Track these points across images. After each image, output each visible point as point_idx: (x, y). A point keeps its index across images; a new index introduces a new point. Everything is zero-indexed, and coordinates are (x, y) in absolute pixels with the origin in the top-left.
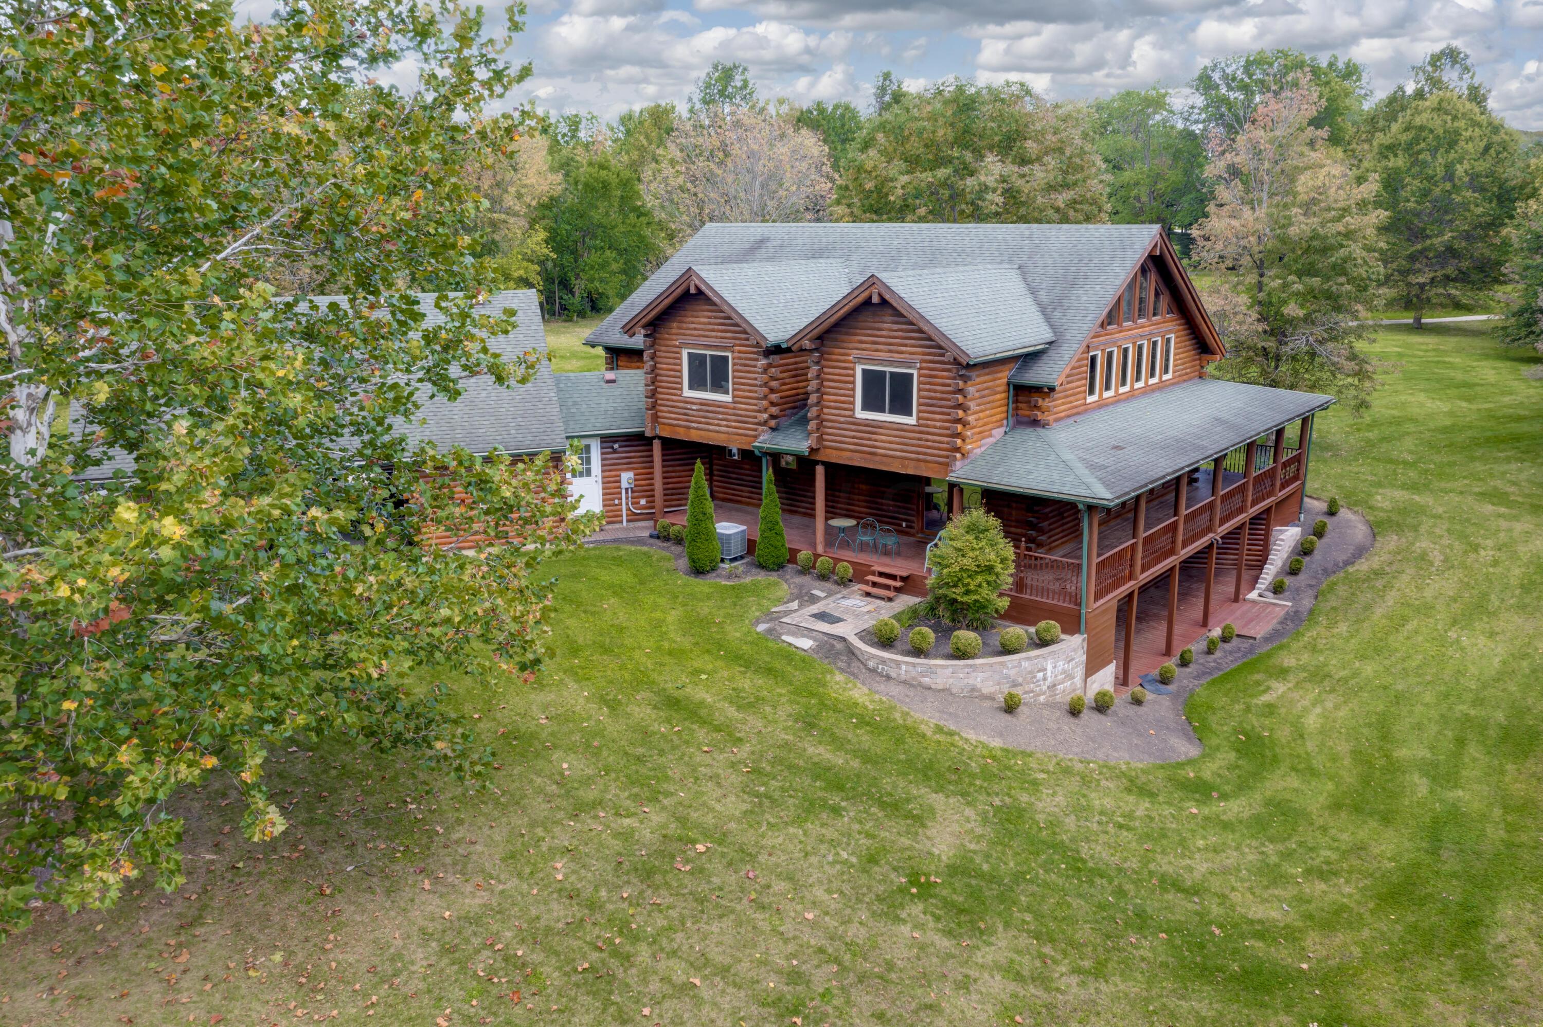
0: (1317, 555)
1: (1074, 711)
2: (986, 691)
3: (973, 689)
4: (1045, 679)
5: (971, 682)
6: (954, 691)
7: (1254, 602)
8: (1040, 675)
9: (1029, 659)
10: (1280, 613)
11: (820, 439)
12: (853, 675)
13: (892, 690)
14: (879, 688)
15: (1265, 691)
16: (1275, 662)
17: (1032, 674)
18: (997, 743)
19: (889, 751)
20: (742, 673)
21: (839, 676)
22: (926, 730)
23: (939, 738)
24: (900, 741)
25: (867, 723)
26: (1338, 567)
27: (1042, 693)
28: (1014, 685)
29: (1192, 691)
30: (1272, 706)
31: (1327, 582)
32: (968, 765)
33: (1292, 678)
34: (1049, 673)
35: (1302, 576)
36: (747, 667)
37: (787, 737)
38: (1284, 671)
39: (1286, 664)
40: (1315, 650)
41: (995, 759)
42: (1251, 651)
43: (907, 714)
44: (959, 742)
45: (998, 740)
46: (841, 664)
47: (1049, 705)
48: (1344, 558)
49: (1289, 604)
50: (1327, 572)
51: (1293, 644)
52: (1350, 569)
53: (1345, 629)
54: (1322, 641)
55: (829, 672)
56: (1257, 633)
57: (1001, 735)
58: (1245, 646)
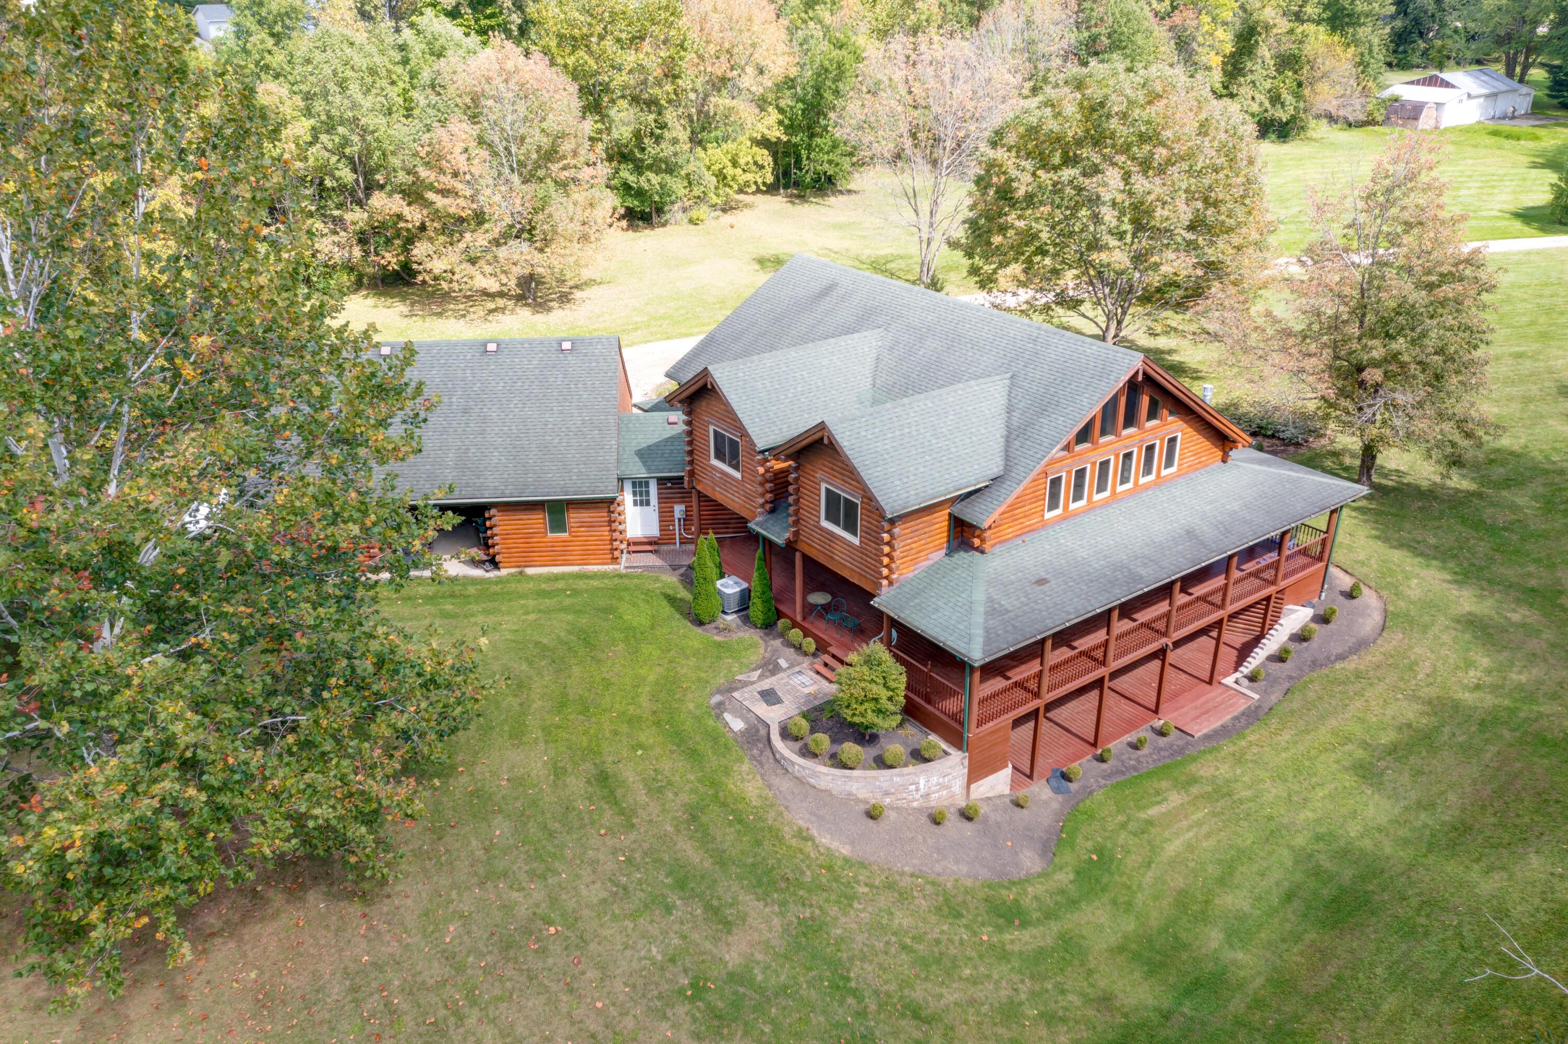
0: (1314, 644)
1: (936, 820)
2: (861, 796)
3: (850, 794)
4: (917, 790)
6: (833, 793)
7: (1228, 688)
8: (913, 787)
10: (1242, 706)
11: (796, 534)
12: (761, 764)
13: (784, 784)
14: (776, 781)
15: (1159, 803)
16: (1193, 767)
17: (905, 787)
18: (846, 851)
19: (743, 852)
20: (672, 752)
21: (746, 767)
22: (787, 833)
23: (794, 842)
24: (759, 843)
25: (740, 822)
26: (1329, 661)
27: (914, 800)
28: (887, 794)
29: (1091, 793)
30: (1150, 823)
31: (1306, 678)
32: (803, 873)
33: (1195, 790)
34: (922, 786)
35: (1288, 665)
36: (679, 746)
37: (669, 828)
38: (1193, 780)
39: (1202, 773)
40: (1239, 759)
41: (830, 868)
42: (1181, 751)
43: (781, 814)
44: (808, 847)
45: (848, 847)
46: (755, 752)
47: (919, 810)
48: (1340, 651)
49: (1256, 697)
50: (1315, 664)
51: (1228, 748)
52: (1338, 666)
53: (1287, 737)
54: (1255, 750)
55: (740, 760)
56: (1200, 730)
57: (852, 843)
58: (1180, 743)
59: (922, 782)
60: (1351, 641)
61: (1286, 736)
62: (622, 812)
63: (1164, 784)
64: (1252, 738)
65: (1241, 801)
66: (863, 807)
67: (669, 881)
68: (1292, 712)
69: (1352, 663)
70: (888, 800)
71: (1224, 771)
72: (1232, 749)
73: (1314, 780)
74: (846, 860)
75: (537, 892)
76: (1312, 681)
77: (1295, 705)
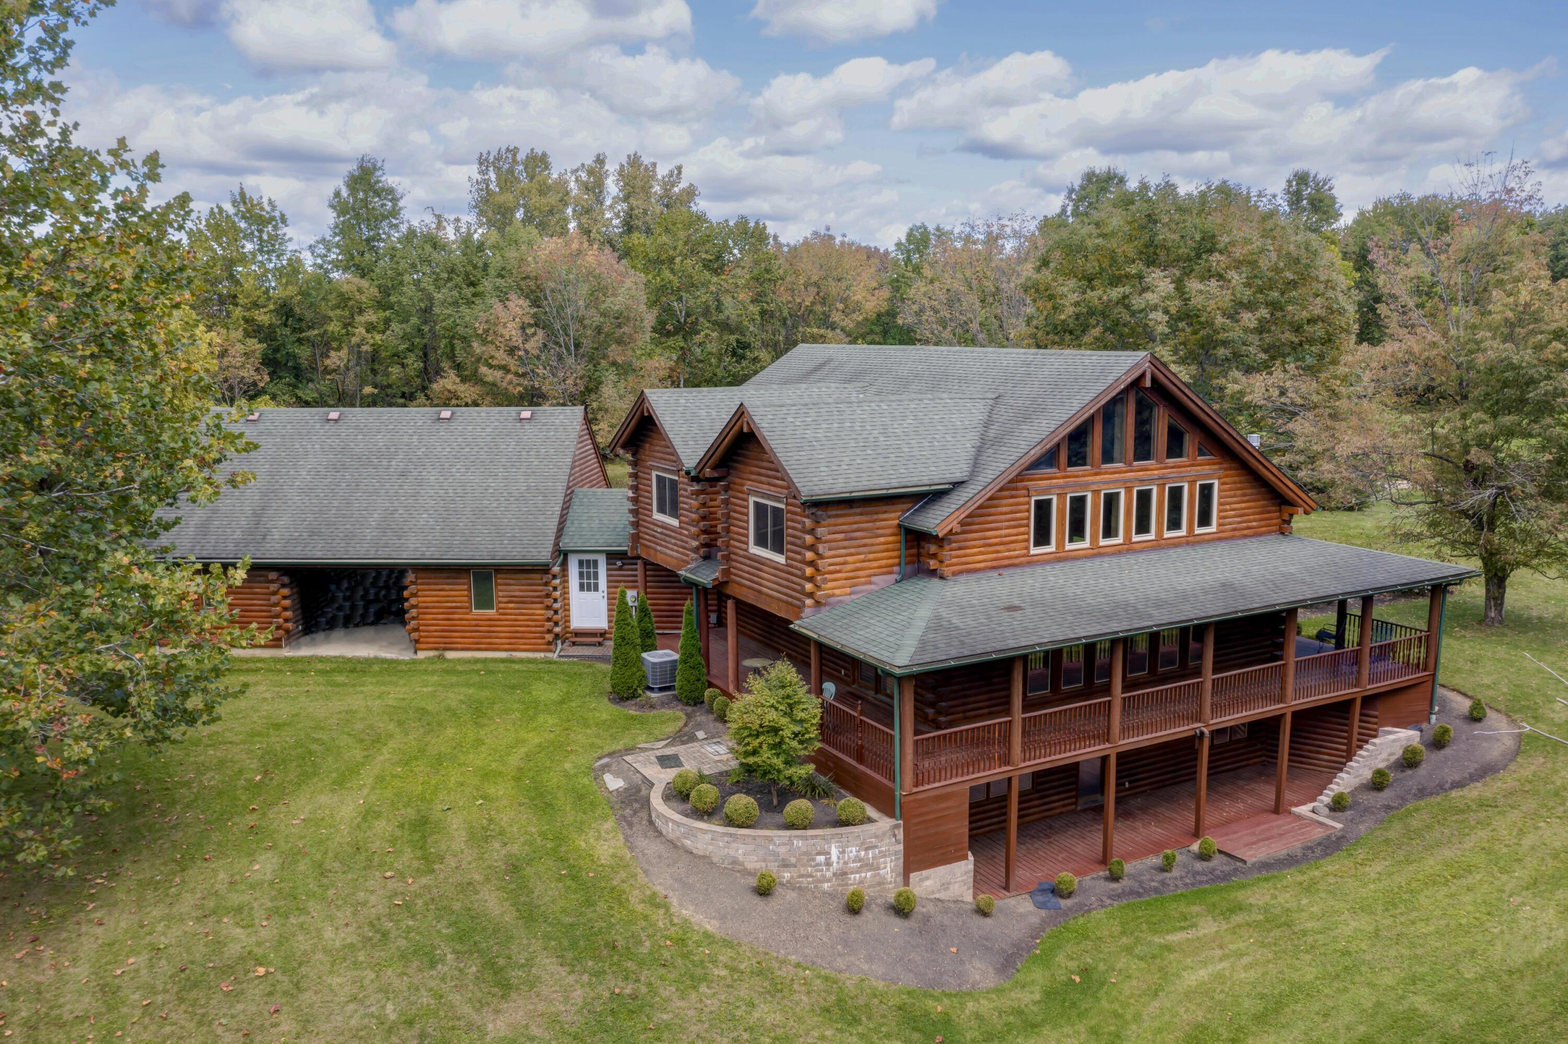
0: (1422, 771)
1: (854, 908)
2: (750, 866)
3: (735, 862)
4: (828, 864)
5: (732, 853)
6: (715, 860)
7: (1299, 817)
8: (821, 859)
9: (805, 838)
10: (1318, 834)
11: (726, 572)
12: (631, 825)
13: (652, 848)
14: (641, 843)
15: (1183, 928)
16: (1240, 895)
17: (809, 856)
18: (711, 926)
19: (564, 911)
20: (520, 805)
21: (610, 824)
22: (634, 897)
23: (640, 908)
24: (589, 903)
25: (574, 878)
26: (1441, 788)
27: (825, 880)
28: (785, 865)
29: (1089, 911)
30: (1168, 948)
31: (1410, 806)
32: (640, 943)
33: (1238, 918)
34: (834, 858)
35: (1386, 794)
36: (532, 799)
37: (477, 877)
38: (1238, 908)
39: (1251, 900)
40: (1309, 889)
41: (681, 942)
42: (1226, 877)
43: (634, 876)
44: (658, 917)
45: (716, 923)
46: (628, 812)
47: (832, 895)
48: (1457, 777)
49: (1339, 826)
50: (1422, 793)
51: (1291, 876)
52: (1454, 794)
53: (1379, 869)
54: (1331, 880)
55: (604, 818)
56: (1254, 855)
57: (723, 918)
58: (1226, 868)
59: (834, 852)
60: (1473, 767)
61: (1379, 867)
62: (425, 858)
63: (1195, 909)
64: (1330, 868)
65: (1305, 933)
66: (753, 882)
67: (449, 931)
68: (1387, 841)
69: (1473, 792)
70: (787, 875)
71: (1285, 899)
72: (1300, 878)
73: (1414, 914)
74: (707, 935)
75: (268, 931)
76: (1417, 810)
77: (1392, 834)
